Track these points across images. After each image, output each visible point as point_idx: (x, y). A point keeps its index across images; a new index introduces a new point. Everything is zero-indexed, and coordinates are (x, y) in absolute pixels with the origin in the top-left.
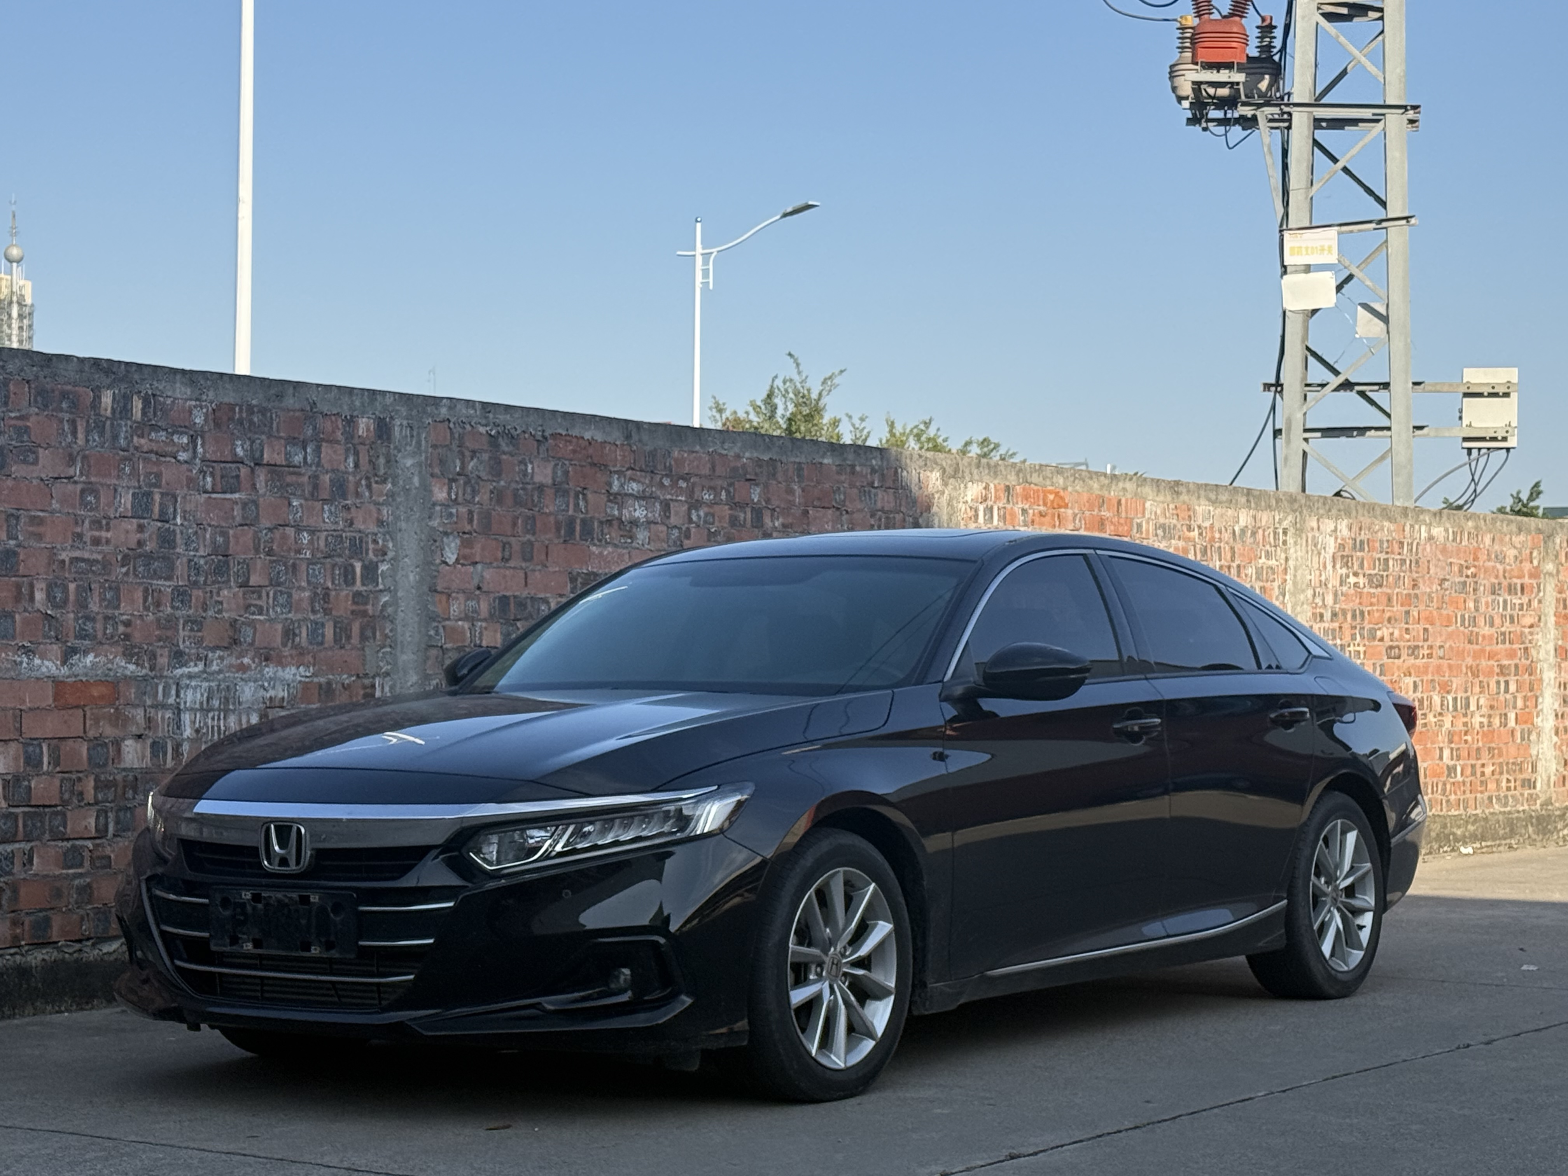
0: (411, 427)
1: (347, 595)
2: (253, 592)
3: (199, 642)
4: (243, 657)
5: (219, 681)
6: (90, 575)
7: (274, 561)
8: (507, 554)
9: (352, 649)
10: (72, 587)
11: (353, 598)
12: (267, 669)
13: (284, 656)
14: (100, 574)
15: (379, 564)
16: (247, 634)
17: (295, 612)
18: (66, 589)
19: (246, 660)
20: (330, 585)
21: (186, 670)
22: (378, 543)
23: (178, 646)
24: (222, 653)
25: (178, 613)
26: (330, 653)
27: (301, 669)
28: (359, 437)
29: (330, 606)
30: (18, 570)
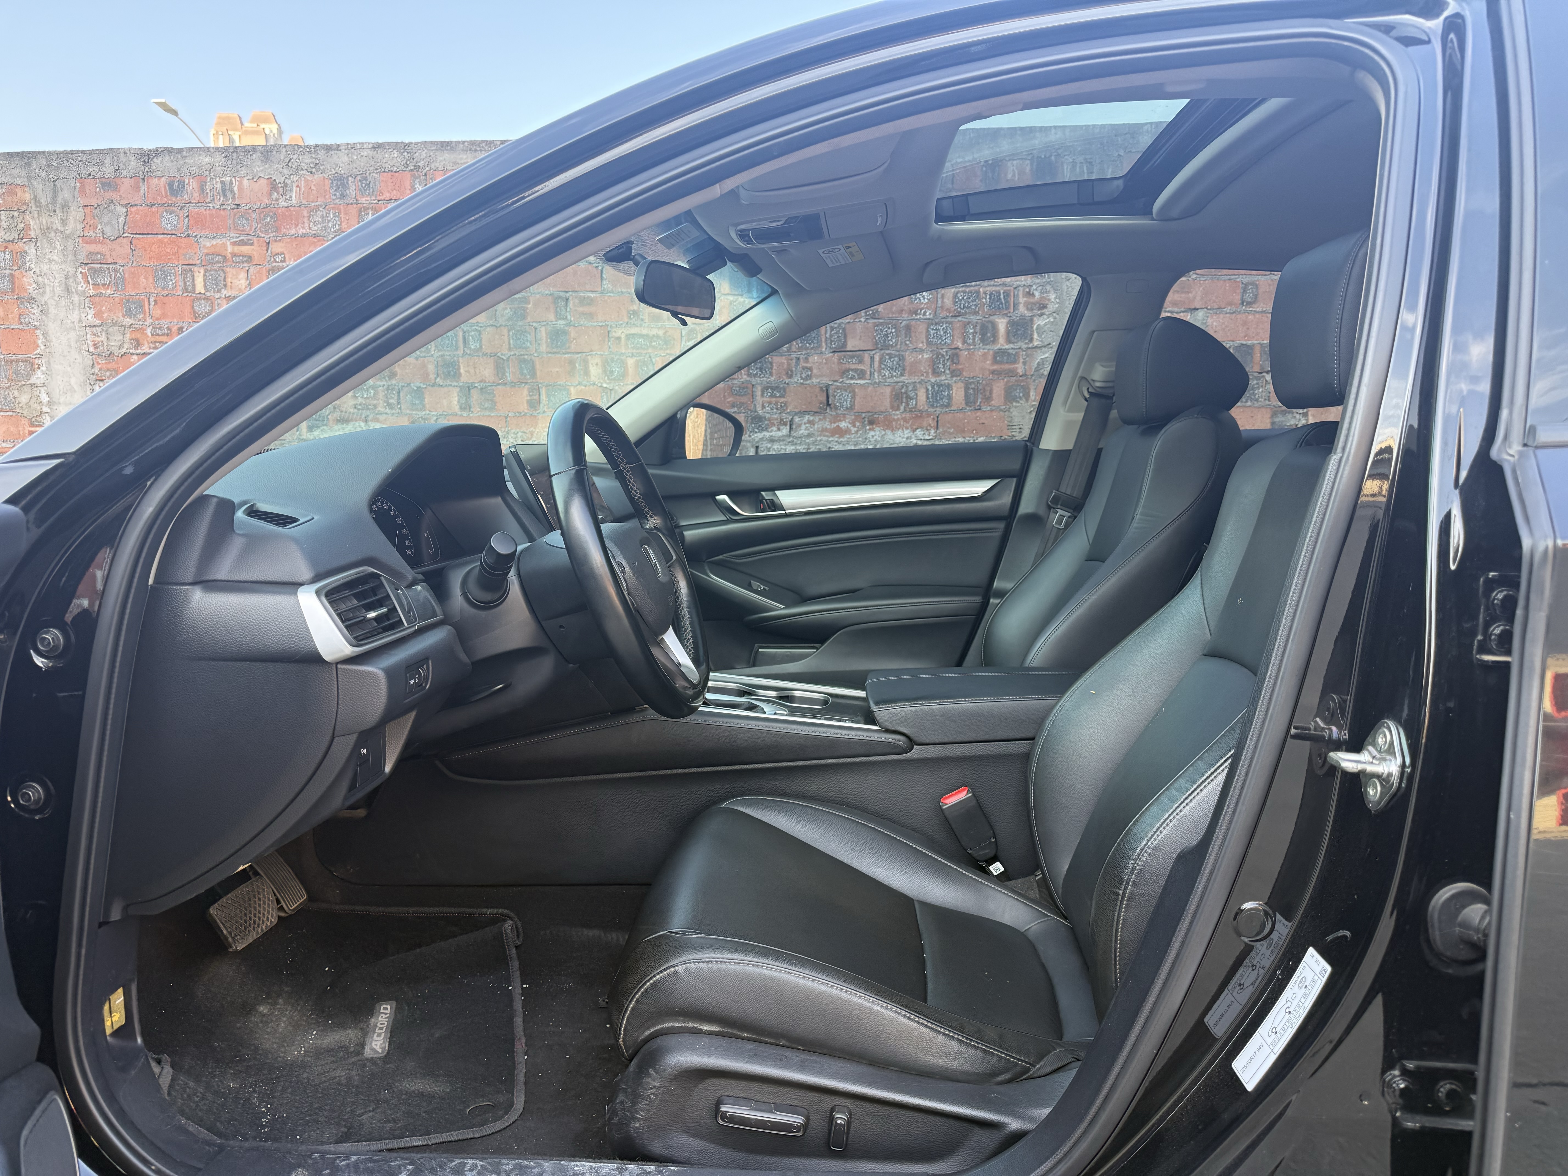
0: (1090, 163)
1: (985, 355)
2: (852, 357)
3: (782, 408)
4: (840, 421)
5: (809, 444)
6: (650, 351)
7: (881, 324)
8: (1248, 297)
9: (991, 411)
10: (631, 362)
11: (995, 357)
12: (872, 433)
13: (894, 420)
14: (661, 349)
15: (1035, 319)
16: (842, 398)
17: (909, 375)
18: (623, 365)
19: (843, 425)
20: (960, 345)
21: (767, 434)
22: (1033, 295)
23: (756, 411)
24: (811, 418)
25: (754, 381)
26: (960, 415)
27: (919, 432)
28: (1007, 180)
29: (960, 367)
30: (569, 347)
